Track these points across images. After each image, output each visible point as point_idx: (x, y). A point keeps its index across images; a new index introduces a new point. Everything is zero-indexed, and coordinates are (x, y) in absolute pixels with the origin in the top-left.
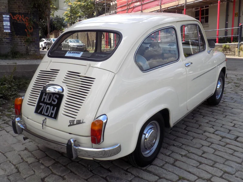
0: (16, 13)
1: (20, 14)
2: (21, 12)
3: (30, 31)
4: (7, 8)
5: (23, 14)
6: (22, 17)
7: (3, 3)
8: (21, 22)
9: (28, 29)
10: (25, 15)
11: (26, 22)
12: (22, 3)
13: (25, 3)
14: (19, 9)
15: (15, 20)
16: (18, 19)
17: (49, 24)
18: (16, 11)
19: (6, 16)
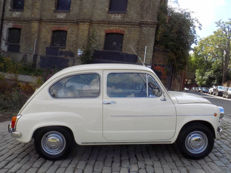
0: (157, 65)
1: (160, 65)
2: (160, 64)
3: (164, 77)
4: (151, 61)
5: (162, 65)
6: (160, 67)
7: (149, 58)
8: (160, 71)
9: (163, 76)
10: (163, 66)
11: (162, 71)
12: (162, 58)
13: (164, 58)
14: (160, 62)
15: (156, 69)
16: (158, 68)
17: (224, 75)
18: (157, 63)
19: (149, 66)
